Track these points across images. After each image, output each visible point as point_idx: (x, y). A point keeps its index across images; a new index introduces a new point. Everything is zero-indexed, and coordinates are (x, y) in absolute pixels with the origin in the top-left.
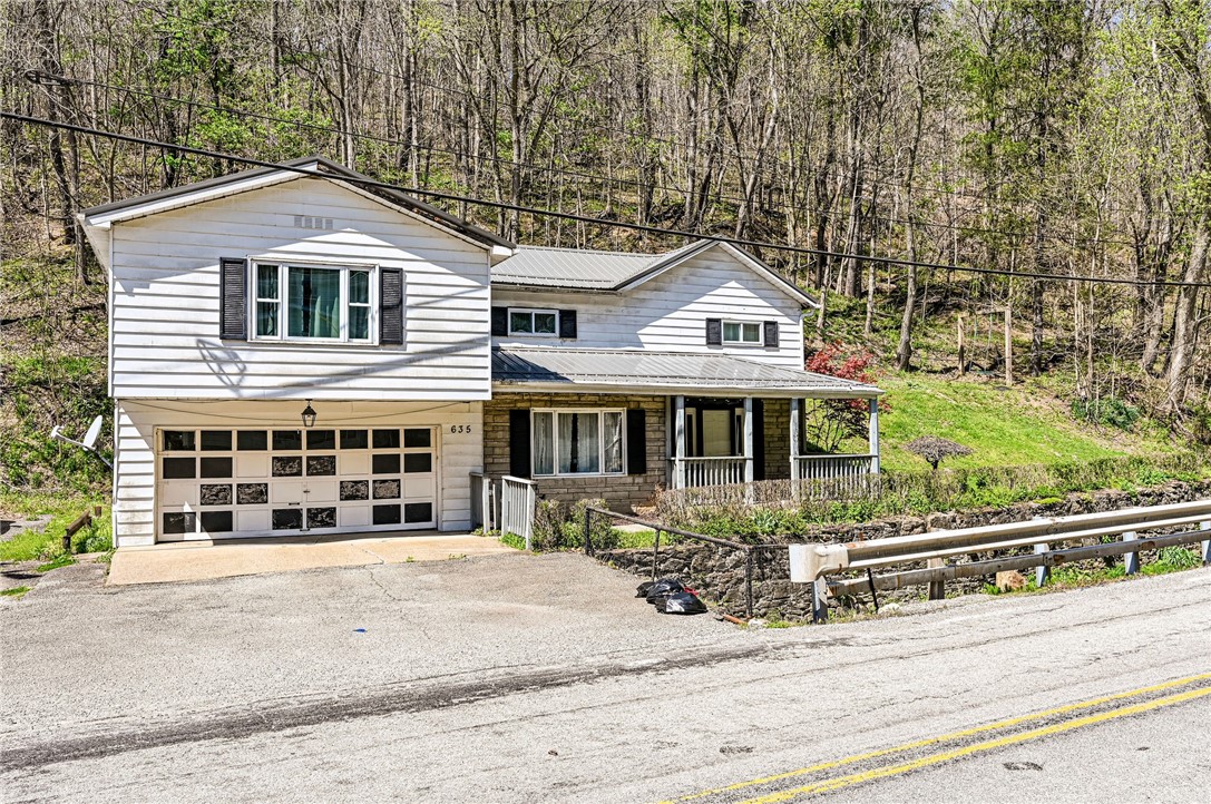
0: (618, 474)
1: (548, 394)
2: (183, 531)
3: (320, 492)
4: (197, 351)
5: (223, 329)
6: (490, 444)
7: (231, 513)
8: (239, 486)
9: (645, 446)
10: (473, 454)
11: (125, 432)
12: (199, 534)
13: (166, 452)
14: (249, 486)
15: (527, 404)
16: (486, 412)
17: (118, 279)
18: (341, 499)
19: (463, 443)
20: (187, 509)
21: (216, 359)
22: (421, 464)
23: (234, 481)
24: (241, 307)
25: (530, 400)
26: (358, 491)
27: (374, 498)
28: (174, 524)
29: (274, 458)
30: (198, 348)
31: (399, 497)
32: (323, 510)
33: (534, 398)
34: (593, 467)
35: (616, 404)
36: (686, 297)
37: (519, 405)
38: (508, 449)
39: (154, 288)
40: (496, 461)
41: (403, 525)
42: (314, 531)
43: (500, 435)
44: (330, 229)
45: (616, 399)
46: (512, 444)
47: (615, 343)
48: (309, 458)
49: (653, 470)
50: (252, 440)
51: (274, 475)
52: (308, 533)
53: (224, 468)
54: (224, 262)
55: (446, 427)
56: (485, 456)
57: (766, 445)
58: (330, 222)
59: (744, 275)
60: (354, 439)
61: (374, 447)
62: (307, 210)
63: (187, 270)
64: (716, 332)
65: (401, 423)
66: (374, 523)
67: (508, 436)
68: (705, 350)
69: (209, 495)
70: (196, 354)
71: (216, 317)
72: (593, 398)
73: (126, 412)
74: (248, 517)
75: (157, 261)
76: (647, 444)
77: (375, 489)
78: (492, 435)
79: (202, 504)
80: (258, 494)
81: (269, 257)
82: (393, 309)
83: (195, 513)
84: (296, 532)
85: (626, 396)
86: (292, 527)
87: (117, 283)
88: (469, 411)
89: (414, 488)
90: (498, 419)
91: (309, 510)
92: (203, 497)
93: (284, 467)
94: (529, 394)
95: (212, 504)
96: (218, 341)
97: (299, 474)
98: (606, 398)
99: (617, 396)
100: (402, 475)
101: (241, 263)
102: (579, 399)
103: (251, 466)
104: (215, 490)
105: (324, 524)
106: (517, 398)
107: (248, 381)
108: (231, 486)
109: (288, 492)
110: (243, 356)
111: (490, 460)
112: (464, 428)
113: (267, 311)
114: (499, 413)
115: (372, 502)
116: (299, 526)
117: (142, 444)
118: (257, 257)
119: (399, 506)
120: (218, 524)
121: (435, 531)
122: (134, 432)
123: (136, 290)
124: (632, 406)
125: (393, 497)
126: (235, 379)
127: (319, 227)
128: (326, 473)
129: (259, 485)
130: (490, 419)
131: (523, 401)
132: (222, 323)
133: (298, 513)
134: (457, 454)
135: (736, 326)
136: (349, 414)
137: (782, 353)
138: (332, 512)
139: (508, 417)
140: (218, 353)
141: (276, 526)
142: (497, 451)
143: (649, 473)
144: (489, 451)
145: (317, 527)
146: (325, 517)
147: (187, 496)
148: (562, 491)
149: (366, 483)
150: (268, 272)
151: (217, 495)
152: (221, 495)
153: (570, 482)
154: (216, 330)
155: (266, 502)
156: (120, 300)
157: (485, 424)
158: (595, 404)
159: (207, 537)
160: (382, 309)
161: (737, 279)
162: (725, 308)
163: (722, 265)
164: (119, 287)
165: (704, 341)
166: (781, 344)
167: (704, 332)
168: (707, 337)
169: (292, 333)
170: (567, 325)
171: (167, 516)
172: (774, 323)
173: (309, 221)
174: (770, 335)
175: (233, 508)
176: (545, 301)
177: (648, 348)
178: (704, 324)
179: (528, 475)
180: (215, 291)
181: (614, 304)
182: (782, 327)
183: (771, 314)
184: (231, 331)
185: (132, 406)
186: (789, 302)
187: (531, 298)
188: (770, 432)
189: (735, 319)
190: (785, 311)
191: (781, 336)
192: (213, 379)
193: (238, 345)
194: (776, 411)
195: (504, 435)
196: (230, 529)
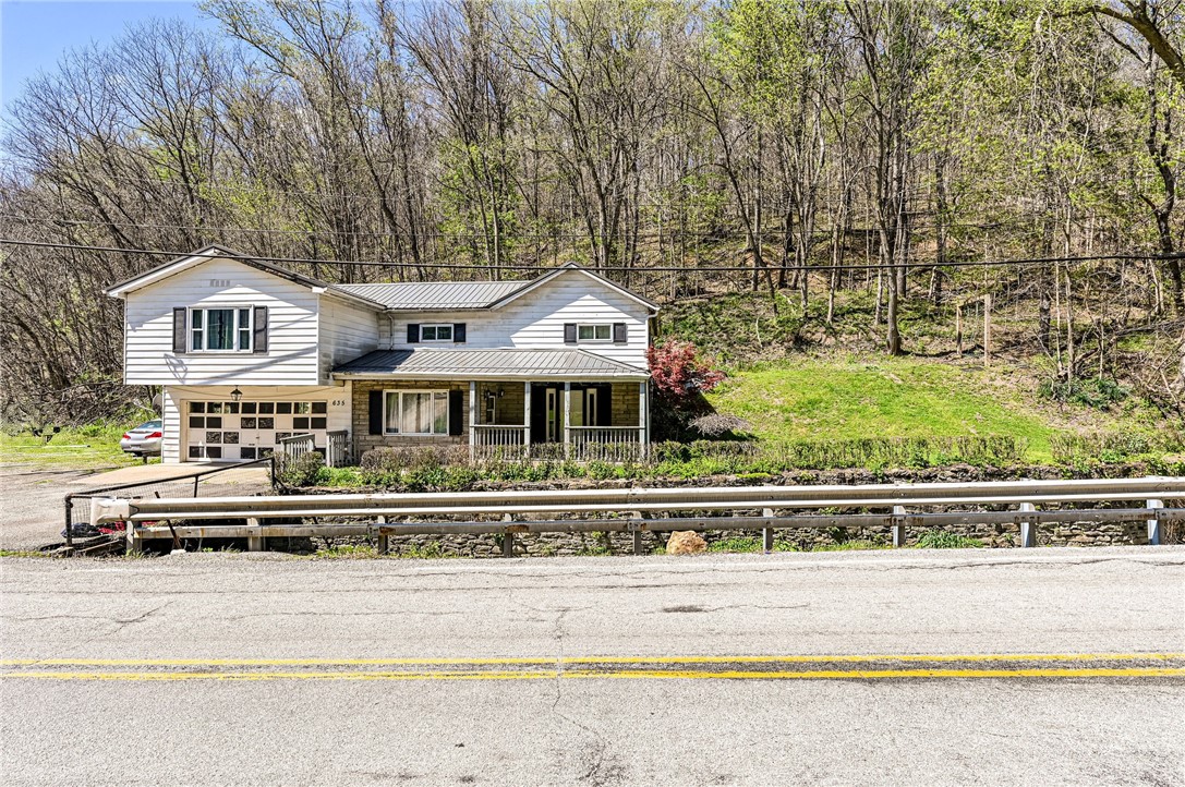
0: (444, 435)
1: (394, 381)
2: (198, 456)
3: (265, 438)
4: (163, 359)
5: (174, 348)
6: (357, 412)
7: (220, 448)
8: (224, 433)
10: (345, 418)
11: (168, 402)
12: (205, 458)
13: (190, 414)
14: (230, 433)
15: (381, 387)
16: (354, 392)
17: (128, 323)
18: (276, 443)
19: (340, 412)
20: (200, 445)
21: (172, 364)
22: (320, 424)
23: (222, 430)
24: (184, 335)
25: (383, 385)
26: (285, 438)
28: (195, 452)
29: (242, 418)
32: (267, 449)
33: (385, 384)
34: (429, 431)
35: (441, 387)
36: (547, 310)
37: (375, 388)
38: (368, 416)
39: (145, 326)
40: (360, 423)
43: (363, 407)
44: (228, 286)
45: (441, 384)
46: (371, 413)
47: (493, 345)
48: (260, 419)
49: (464, 432)
51: (242, 428)
52: (257, 462)
53: (216, 423)
54: (175, 310)
55: (331, 402)
56: (353, 420)
57: (613, 416)
58: (228, 282)
60: (284, 408)
61: (294, 413)
62: (218, 276)
63: (159, 316)
65: (310, 399)
67: (368, 408)
68: (563, 346)
69: (213, 438)
70: (163, 361)
71: (171, 340)
72: (425, 383)
73: (168, 392)
74: (230, 451)
75: (145, 312)
76: (461, 415)
78: (357, 407)
79: (207, 442)
80: (234, 438)
81: (199, 305)
82: (262, 331)
83: (204, 447)
85: (449, 382)
86: (250, 458)
87: (128, 325)
88: (344, 392)
90: (362, 397)
91: (259, 449)
92: (208, 439)
93: (247, 424)
94: (381, 381)
95: (212, 443)
96: (173, 354)
97: (255, 427)
98: (434, 383)
99: (441, 381)
100: (309, 430)
101: (184, 310)
102: (415, 383)
103: (231, 422)
104: (213, 435)
106: (374, 383)
107: (189, 375)
108: (221, 433)
109: (249, 438)
110: (186, 361)
111: (357, 423)
112: (341, 402)
113: (198, 336)
114: (362, 393)
116: (254, 457)
117: (175, 409)
118: (190, 307)
120: (215, 453)
122: (171, 402)
123: (136, 328)
124: (454, 388)
126: (182, 375)
127: (223, 285)
128: (269, 427)
129: (235, 433)
130: (357, 397)
131: (378, 385)
132: (174, 344)
133: (253, 450)
134: (337, 418)
135: (586, 329)
138: (272, 450)
139: (368, 395)
140: (174, 361)
141: (243, 456)
142: (361, 417)
143: (461, 435)
144: (356, 417)
146: (267, 453)
147: (199, 437)
149: (289, 434)
150: (197, 314)
152: (216, 438)
153: (407, 438)
154: (171, 347)
155: (238, 443)
156: (130, 333)
157: (353, 400)
158: (427, 387)
159: (209, 460)
160: (255, 332)
161: (591, 294)
162: (581, 315)
163: (579, 284)
164: (129, 327)
165: (562, 340)
166: (629, 340)
167: (562, 334)
168: (565, 337)
169: (209, 347)
170: (459, 334)
171: (191, 448)
172: (622, 324)
173: (218, 282)
174: (620, 334)
175: (221, 445)
176: (445, 318)
177: (518, 346)
178: (562, 328)
179: (380, 433)
180: (171, 326)
181: (492, 317)
182: (630, 328)
183: (620, 317)
184: (178, 348)
185: (171, 389)
186: (637, 307)
187: (434, 318)
188: (617, 407)
189: (589, 322)
190: (633, 314)
191: (629, 334)
192: (171, 375)
193: (182, 356)
194: (623, 391)
195: (365, 407)
196: (220, 456)
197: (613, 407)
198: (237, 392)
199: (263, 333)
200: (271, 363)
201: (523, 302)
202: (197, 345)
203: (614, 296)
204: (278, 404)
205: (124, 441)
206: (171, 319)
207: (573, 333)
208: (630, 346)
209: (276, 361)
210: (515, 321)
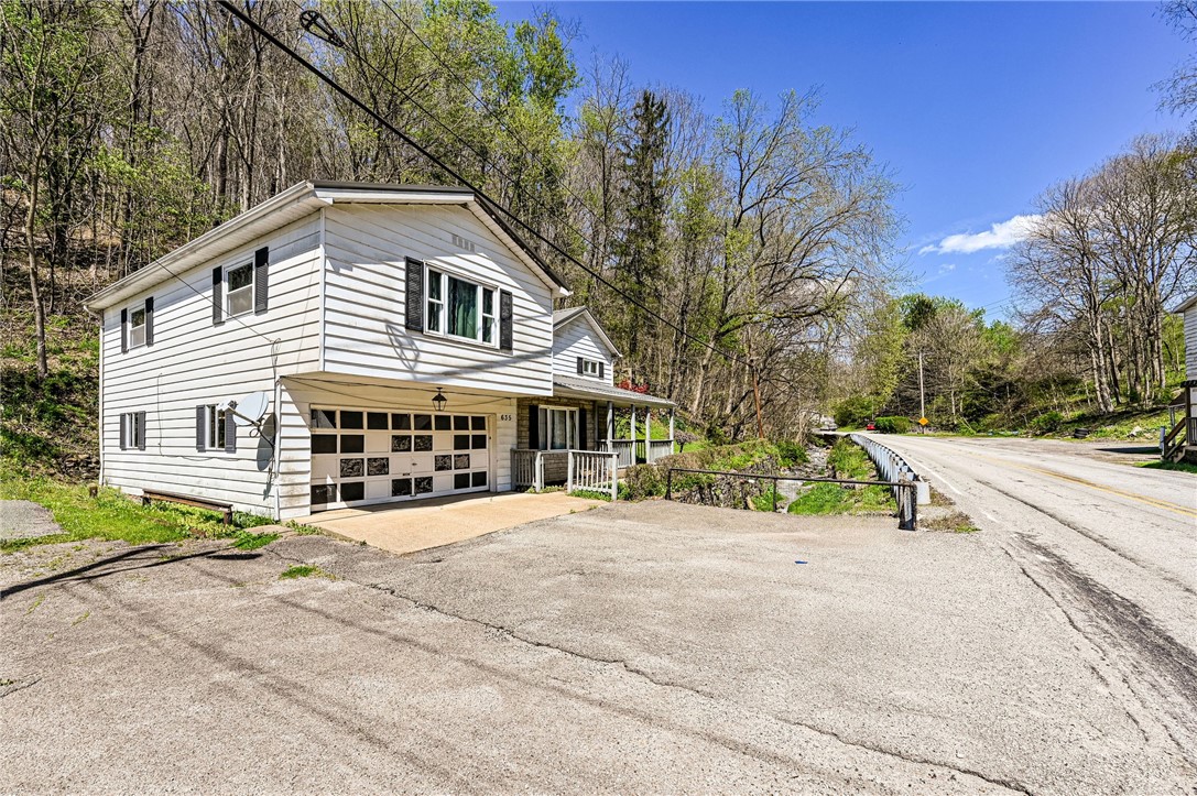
2: (326, 501)
3: (422, 464)
4: (386, 336)
5: (407, 319)
6: (520, 429)
7: (362, 483)
8: (369, 459)
9: (586, 433)
10: (512, 436)
11: (287, 408)
12: (339, 504)
13: (314, 429)
14: (375, 460)
15: (537, 402)
16: (518, 406)
17: (329, 257)
18: (436, 470)
19: (507, 428)
20: (330, 481)
21: (400, 346)
22: (480, 443)
23: (366, 455)
24: (419, 303)
25: (539, 399)
26: (445, 463)
27: (455, 468)
28: (320, 495)
29: (393, 436)
30: (387, 333)
31: (469, 467)
32: (425, 479)
36: (569, 343)
37: (533, 403)
38: (528, 433)
39: (356, 272)
40: (523, 440)
41: (471, 489)
42: (420, 496)
43: (525, 423)
44: (473, 251)
45: (575, 402)
46: (530, 429)
48: (416, 437)
49: (589, 448)
50: (378, 421)
51: (393, 450)
52: (415, 499)
53: (356, 444)
54: (408, 261)
55: (498, 416)
56: (518, 438)
58: (473, 246)
59: (592, 333)
60: (443, 423)
61: (455, 429)
62: (460, 232)
63: (380, 261)
64: (582, 365)
65: (470, 412)
66: (456, 487)
67: (528, 424)
68: (576, 376)
69: (349, 468)
70: (386, 339)
71: (402, 309)
72: (565, 401)
74: (377, 486)
75: (359, 248)
76: (587, 431)
77: (455, 461)
78: (521, 423)
79: (341, 476)
80: (381, 467)
81: (436, 264)
82: (506, 321)
83: (336, 485)
84: (407, 497)
85: (579, 400)
86: (405, 494)
87: (327, 262)
88: (510, 405)
89: (478, 460)
90: (524, 412)
91: (416, 479)
92: (342, 471)
93: (400, 444)
95: (350, 476)
96: (403, 329)
97: (409, 450)
99: (576, 400)
100: (470, 451)
101: (420, 265)
102: (560, 400)
103: (377, 443)
104: (351, 464)
105: (425, 490)
107: (420, 367)
108: (363, 460)
109: (402, 465)
110: (419, 345)
111: (520, 440)
112: (508, 417)
113: (434, 311)
114: (524, 407)
115: (454, 472)
116: (409, 493)
118: (429, 262)
119: (469, 474)
120: (353, 493)
121: (488, 493)
122: (293, 409)
123: (342, 271)
124: (582, 406)
125: (466, 468)
126: (412, 364)
127: (466, 248)
128: (427, 449)
129: (383, 459)
130: (520, 412)
131: (535, 399)
132: (407, 314)
133: (408, 482)
134: (504, 435)
135: (587, 363)
137: (605, 381)
138: (430, 479)
139: (528, 410)
141: (395, 493)
142: (523, 434)
144: (520, 433)
145: (421, 493)
146: (425, 484)
147: (331, 469)
149: (450, 457)
150: (435, 277)
151: (352, 468)
152: (356, 468)
154: (402, 320)
155: (388, 473)
156: (330, 278)
157: (518, 415)
158: (565, 404)
159: (343, 504)
160: (501, 321)
161: (588, 335)
164: (328, 265)
165: (575, 370)
167: (577, 365)
169: (449, 331)
171: (314, 488)
173: (461, 240)
175: (365, 479)
178: (576, 359)
184: (412, 322)
185: (292, 385)
193: (415, 335)
196: (362, 498)
199: (507, 326)
202: (433, 324)
204: (436, 417)
206: (401, 274)
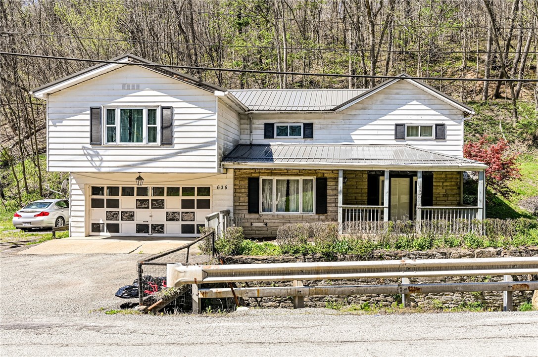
0: (310, 213)
1: (270, 169)
2: (100, 232)
3: (157, 216)
4: (82, 151)
5: (91, 140)
6: (238, 195)
7: (118, 224)
8: (122, 212)
9: (326, 198)
10: (228, 200)
11: (74, 187)
12: (106, 233)
13: (93, 196)
14: (126, 212)
15: (258, 175)
16: (235, 179)
17: (50, 119)
18: (167, 221)
19: (223, 195)
20: (101, 222)
21: (89, 154)
22: (205, 204)
23: (120, 210)
24: (99, 131)
25: (260, 172)
26: (175, 217)
27: (182, 220)
28: (96, 228)
29: (137, 200)
30: (82, 149)
31: (194, 221)
32: (159, 225)
33: (260, 171)
34: (297, 210)
35: (309, 174)
37: (253, 175)
38: (247, 198)
39: (65, 123)
40: (241, 204)
41: (195, 235)
42: (154, 235)
43: (243, 190)
45: (310, 172)
46: (249, 196)
48: (152, 200)
49: (331, 212)
51: (137, 208)
52: (152, 236)
53: (114, 204)
54: (92, 109)
55: (215, 186)
56: (234, 201)
57: (434, 199)
58: (138, 86)
60: (173, 192)
61: (183, 196)
62: (129, 81)
65: (196, 184)
66: (182, 233)
67: (247, 192)
69: (110, 216)
71: (88, 135)
72: (296, 171)
73: (74, 178)
74: (127, 227)
75: (65, 110)
76: (328, 197)
77: (182, 216)
78: (238, 191)
79: (107, 220)
80: (130, 216)
81: (112, 105)
82: (168, 127)
83: (104, 224)
84: (146, 235)
85: (316, 170)
86: (145, 233)
87: (50, 121)
88: (226, 178)
90: (242, 182)
91: (152, 225)
92: (107, 217)
93: (142, 204)
94: (258, 169)
95: (111, 220)
96: (90, 146)
97: (148, 207)
98: (303, 171)
99: (310, 170)
100: (195, 210)
101: (99, 109)
102: (287, 172)
103: (127, 203)
104: (112, 214)
105: (159, 232)
106: (252, 171)
107: (104, 164)
108: (119, 212)
109: (143, 216)
110: (101, 152)
111: (238, 204)
112: (224, 187)
113: (111, 131)
114: (242, 179)
115: (181, 223)
116: (148, 232)
117: (80, 192)
118: (106, 105)
119: (194, 225)
120: (114, 228)
122: (77, 187)
123: (57, 124)
124: (319, 175)
125: (191, 221)
126: (98, 164)
127: (133, 89)
128: (160, 208)
129: (131, 212)
130: (237, 182)
131: (255, 173)
132: (91, 137)
133: (147, 226)
134: (220, 200)
135: (414, 128)
136: (167, 179)
138: (162, 226)
139: (247, 181)
140: (91, 152)
141: (138, 231)
142: (241, 199)
143: (329, 214)
144: (237, 199)
145: (156, 233)
146: (159, 228)
147: (100, 215)
148: (277, 221)
149: (178, 213)
150: (111, 112)
151: (113, 216)
152: (115, 216)
153: (281, 217)
154: (88, 140)
155: (134, 220)
156: (51, 129)
157: (234, 185)
158: (297, 175)
159: (109, 234)
160: (162, 128)
161: (417, 100)
162: (409, 117)
163: (407, 92)
164: (51, 123)
165: (393, 137)
166: (448, 138)
167: (393, 132)
168: (396, 135)
169: (121, 141)
170: (308, 132)
171: (93, 224)
172: (443, 125)
173: (129, 86)
174: (440, 132)
175: (120, 222)
176: (295, 118)
177: (356, 142)
178: (393, 127)
179: (258, 212)
180: (88, 123)
181: (335, 118)
182: (448, 128)
183: (440, 119)
184: (95, 141)
185: (76, 176)
186: (454, 111)
187: (287, 118)
188: (438, 191)
189: (415, 123)
190: (450, 116)
191: (448, 133)
192: (88, 164)
193: (97, 147)
194: (442, 178)
195: (245, 191)
196: (118, 232)
197: (434, 191)
198: (140, 178)
199: (169, 129)
200: (176, 154)
201: (361, 106)
202: (111, 139)
203: (436, 102)
204: (168, 188)
205: (16, 219)
206: (88, 117)
207: (402, 132)
208: (448, 143)
209: (181, 153)
210: (354, 122)
